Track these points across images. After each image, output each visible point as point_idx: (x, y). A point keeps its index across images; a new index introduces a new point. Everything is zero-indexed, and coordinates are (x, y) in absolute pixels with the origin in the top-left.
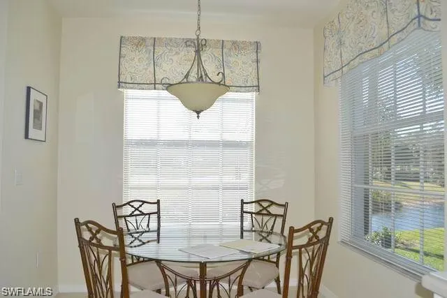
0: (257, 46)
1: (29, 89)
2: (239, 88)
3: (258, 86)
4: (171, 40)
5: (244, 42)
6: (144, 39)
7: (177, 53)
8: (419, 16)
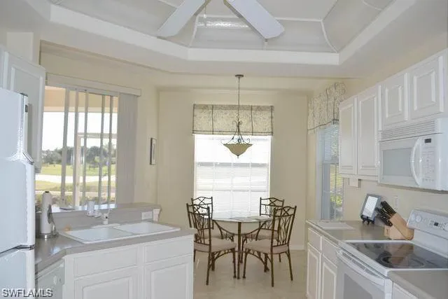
0: (272, 108)
1: (152, 139)
2: (261, 133)
3: (272, 132)
4: (222, 106)
5: (264, 107)
6: (207, 106)
7: (226, 114)
8: (334, 120)
